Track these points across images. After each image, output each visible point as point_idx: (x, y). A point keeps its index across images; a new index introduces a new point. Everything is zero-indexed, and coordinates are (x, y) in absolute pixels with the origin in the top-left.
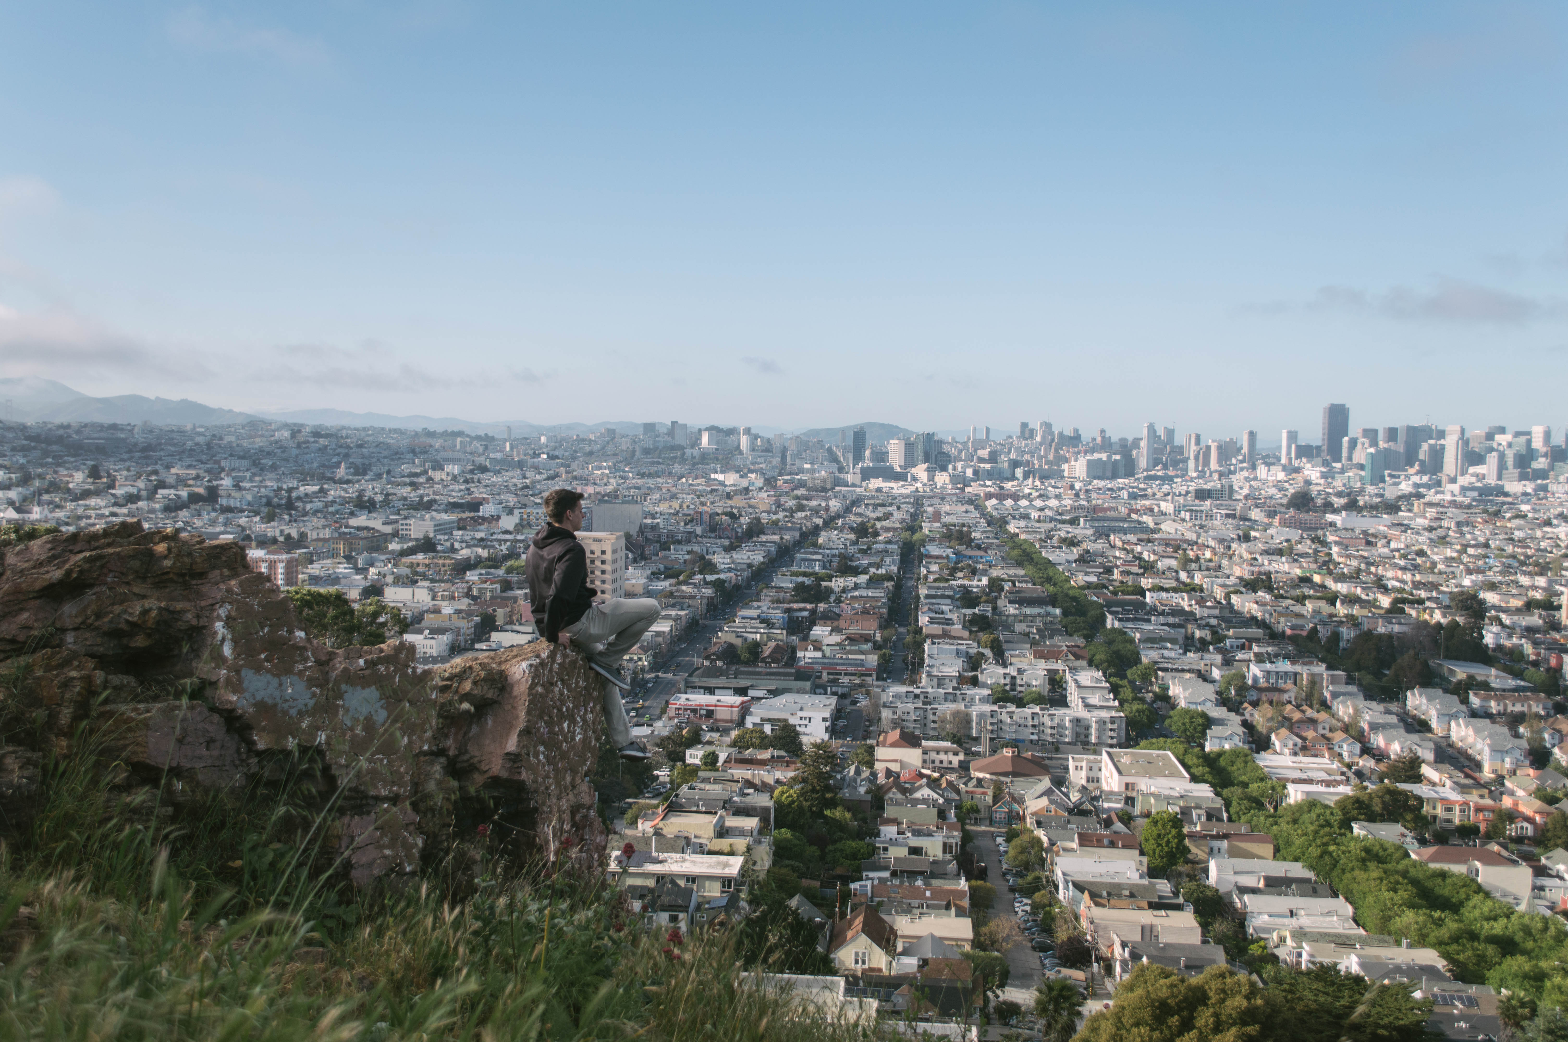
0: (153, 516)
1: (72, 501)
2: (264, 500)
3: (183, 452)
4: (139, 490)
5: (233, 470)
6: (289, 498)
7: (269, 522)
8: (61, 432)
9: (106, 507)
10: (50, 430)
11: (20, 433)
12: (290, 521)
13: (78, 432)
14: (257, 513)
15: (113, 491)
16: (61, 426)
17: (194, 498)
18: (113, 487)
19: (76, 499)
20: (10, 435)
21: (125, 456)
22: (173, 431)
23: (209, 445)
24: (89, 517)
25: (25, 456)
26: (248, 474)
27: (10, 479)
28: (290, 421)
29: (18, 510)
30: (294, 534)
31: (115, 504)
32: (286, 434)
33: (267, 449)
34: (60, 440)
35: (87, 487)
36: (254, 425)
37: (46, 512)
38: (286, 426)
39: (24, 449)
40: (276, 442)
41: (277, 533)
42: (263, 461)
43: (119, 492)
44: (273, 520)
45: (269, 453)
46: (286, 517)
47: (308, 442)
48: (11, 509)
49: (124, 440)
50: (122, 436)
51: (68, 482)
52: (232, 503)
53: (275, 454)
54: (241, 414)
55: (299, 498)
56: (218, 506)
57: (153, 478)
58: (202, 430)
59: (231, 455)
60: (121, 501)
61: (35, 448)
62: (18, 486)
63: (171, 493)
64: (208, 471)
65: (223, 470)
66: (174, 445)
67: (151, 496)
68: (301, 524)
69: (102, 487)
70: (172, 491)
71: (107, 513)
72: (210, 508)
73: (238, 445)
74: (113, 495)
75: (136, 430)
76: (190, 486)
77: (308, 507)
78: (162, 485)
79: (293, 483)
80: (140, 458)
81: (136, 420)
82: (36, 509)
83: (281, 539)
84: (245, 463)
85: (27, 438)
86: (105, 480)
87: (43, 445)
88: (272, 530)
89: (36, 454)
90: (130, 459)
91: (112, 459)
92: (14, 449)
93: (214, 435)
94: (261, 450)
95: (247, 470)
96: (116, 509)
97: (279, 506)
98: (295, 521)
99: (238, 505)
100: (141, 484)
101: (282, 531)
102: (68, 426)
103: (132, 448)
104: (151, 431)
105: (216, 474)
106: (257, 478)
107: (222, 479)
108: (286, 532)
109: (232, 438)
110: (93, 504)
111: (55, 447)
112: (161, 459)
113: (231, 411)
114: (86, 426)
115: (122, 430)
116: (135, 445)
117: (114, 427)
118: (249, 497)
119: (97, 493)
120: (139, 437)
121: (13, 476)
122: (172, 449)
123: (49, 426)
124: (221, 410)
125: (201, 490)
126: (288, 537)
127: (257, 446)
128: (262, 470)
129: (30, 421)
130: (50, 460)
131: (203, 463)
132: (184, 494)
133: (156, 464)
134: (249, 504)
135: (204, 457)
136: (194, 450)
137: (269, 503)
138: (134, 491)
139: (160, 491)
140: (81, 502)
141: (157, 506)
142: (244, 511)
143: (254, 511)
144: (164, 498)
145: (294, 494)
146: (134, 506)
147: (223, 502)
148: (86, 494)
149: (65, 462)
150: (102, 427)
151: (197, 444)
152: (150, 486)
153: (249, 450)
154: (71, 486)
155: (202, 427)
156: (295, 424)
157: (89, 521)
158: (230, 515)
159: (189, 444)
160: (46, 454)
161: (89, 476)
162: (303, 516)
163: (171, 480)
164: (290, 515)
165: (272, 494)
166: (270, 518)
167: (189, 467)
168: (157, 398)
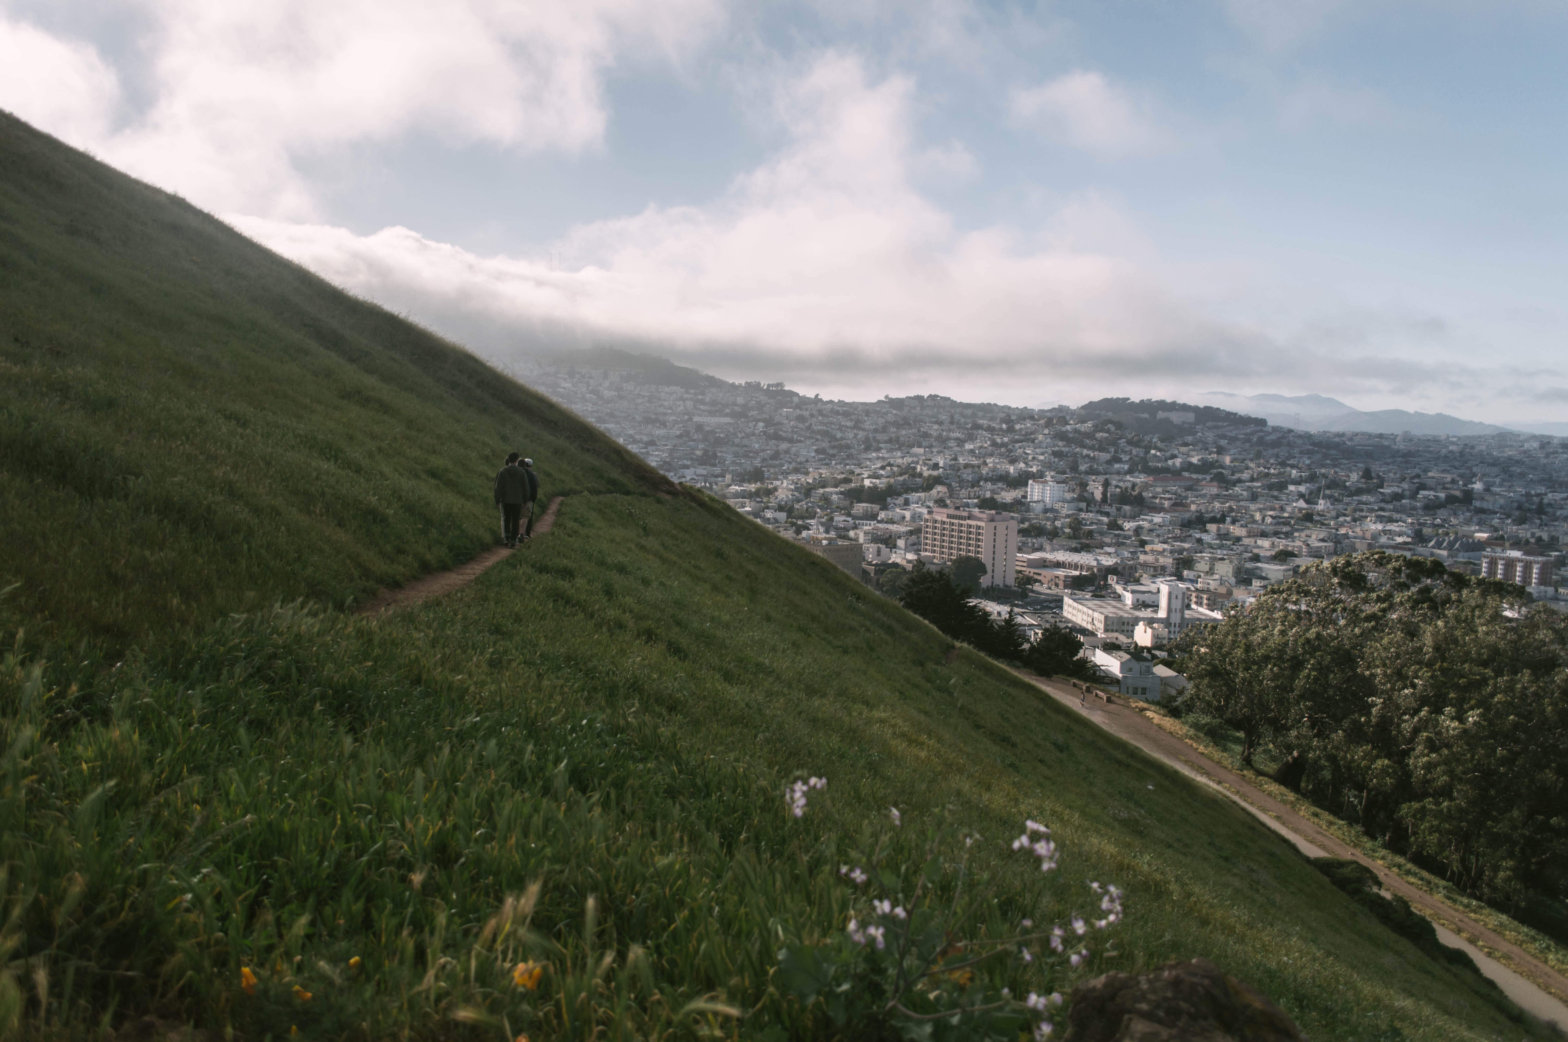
0: (1414, 512)
1: (1347, 496)
2: (1515, 505)
3: (1438, 458)
4: (1404, 490)
5: (1484, 475)
6: (1541, 503)
7: (1520, 524)
8: (1337, 439)
9: (1375, 502)
10: (1329, 437)
11: (1306, 440)
12: (1541, 525)
13: (1351, 439)
14: (1508, 516)
15: (1382, 490)
16: (1338, 435)
17: (1451, 500)
18: (1382, 487)
19: (1351, 495)
20: (1300, 442)
21: (1389, 461)
22: (1429, 440)
23: (1462, 454)
24: (1362, 510)
25: (1309, 458)
26: (1498, 480)
27: (1301, 476)
28: (1538, 432)
29: (1307, 502)
30: (1545, 536)
31: (1383, 501)
32: (1536, 445)
33: (1516, 458)
34: (1337, 446)
35: (1361, 485)
36: (1503, 437)
37: (1328, 504)
38: (1534, 437)
39: (1310, 453)
40: (1525, 452)
41: (1529, 535)
42: (1512, 469)
43: (1387, 491)
44: (1525, 523)
45: (1517, 462)
46: (1538, 521)
47: (1556, 452)
48: (1301, 501)
49: (1389, 447)
50: (1386, 443)
51: (1345, 481)
52: (1485, 505)
53: (1523, 463)
54: (1490, 426)
55: (1550, 505)
56: (1472, 508)
57: (1416, 481)
58: (1455, 439)
59: (1482, 462)
60: (1388, 498)
61: (1317, 452)
62: (1306, 482)
63: (1431, 494)
64: (1461, 476)
65: (1475, 475)
66: (1430, 452)
67: (1414, 496)
68: (1552, 528)
69: (1372, 486)
70: (1432, 493)
71: (1376, 508)
72: (1465, 509)
73: (1488, 454)
74: (1381, 493)
75: (1398, 439)
76: (1447, 489)
77: (1558, 513)
78: (1423, 487)
79: (1542, 490)
80: (1401, 462)
81: (1398, 431)
82: (1321, 502)
83: (1532, 540)
84: (1495, 470)
85: (1311, 444)
86: (1375, 481)
87: (1324, 450)
88: (1524, 532)
89: (1319, 456)
90: (1393, 463)
91: (1377, 463)
92: (1301, 453)
93: (1466, 445)
94: (1510, 458)
95: (1496, 476)
96: (1383, 505)
97: (1529, 510)
98: (1546, 525)
99: (1491, 507)
100: (1405, 486)
101: (1533, 534)
102: (1343, 435)
103: (1395, 454)
104: (1411, 440)
105: (1469, 480)
106: (1506, 484)
107: (1475, 483)
108: (1538, 535)
109: (1484, 448)
110: (1364, 499)
111: (1333, 452)
112: (1419, 464)
113: (1481, 423)
114: (1357, 434)
115: (1387, 438)
116: (1398, 451)
117: (1381, 436)
118: (1502, 501)
119: (1368, 491)
120: (1401, 446)
121: (1303, 474)
122: (1429, 455)
123: (1328, 435)
124: (1471, 422)
125: (1457, 493)
126: (1540, 539)
127: (1506, 455)
128: (1511, 476)
129: (1313, 430)
130: (1328, 462)
131: (1456, 468)
132: (1442, 495)
133: (1415, 467)
134: (1501, 507)
135: (1457, 464)
136: (1447, 457)
137: (1519, 508)
138: (1400, 491)
139: (1422, 492)
140: (1355, 498)
141: (1418, 504)
142: (1496, 513)
143: (1505, 514)
144: (1424, 498)
145: (1546, 501)
146: (1398, 504)
147: (1477, 504)
148: (1359, 492)
149: (1340, 464)
150: (1370, 436)
151: (1451, 452)
152: (1414, 487)
153: (1498, 458)
154: (1347, 484)
155: (1455, 437)
156: (1543, 436)
157: (1361, 514)
158: (1483, 516)
159: (1444, 451)
160: (1326, 456)
161: (1362, 477)
162: (1553, 521)
163: (1430, 482)
164: (1541, 519)
165: (1524, 499)
166: (1521, 521)
167: (1444, 471)
168: (1416, 412)
